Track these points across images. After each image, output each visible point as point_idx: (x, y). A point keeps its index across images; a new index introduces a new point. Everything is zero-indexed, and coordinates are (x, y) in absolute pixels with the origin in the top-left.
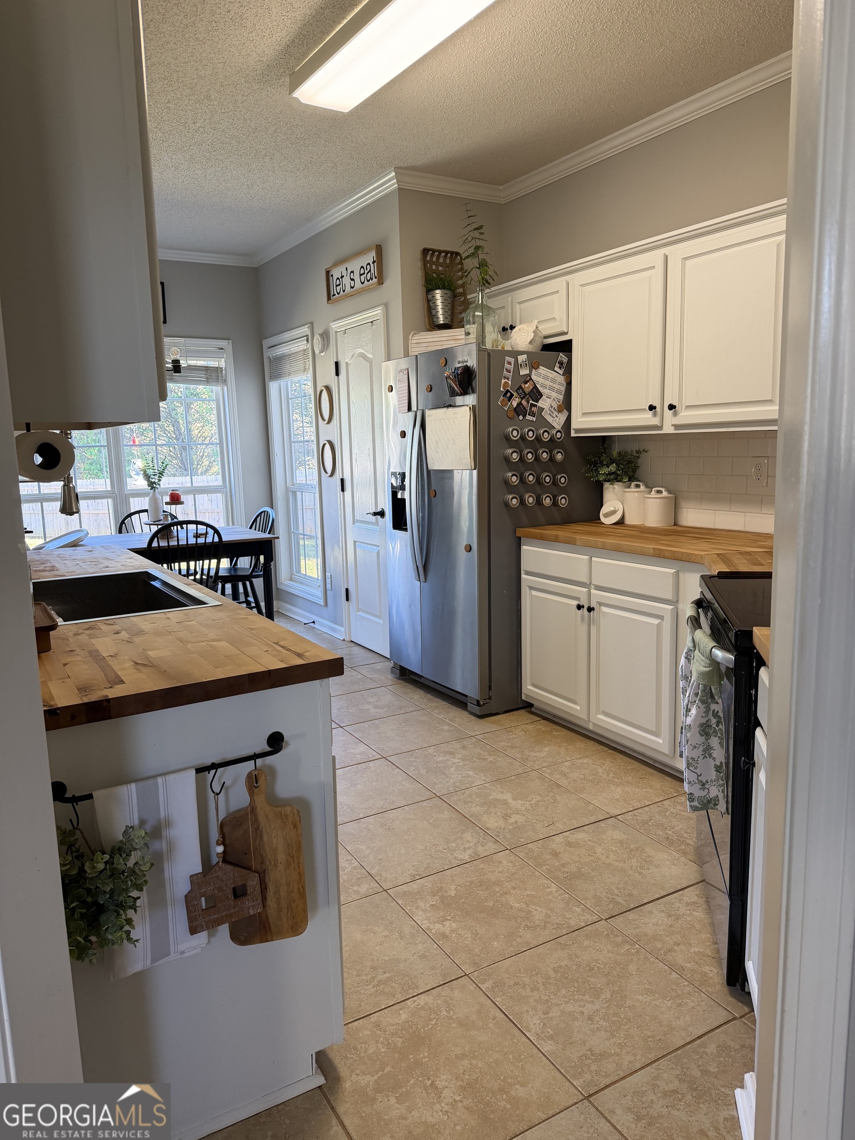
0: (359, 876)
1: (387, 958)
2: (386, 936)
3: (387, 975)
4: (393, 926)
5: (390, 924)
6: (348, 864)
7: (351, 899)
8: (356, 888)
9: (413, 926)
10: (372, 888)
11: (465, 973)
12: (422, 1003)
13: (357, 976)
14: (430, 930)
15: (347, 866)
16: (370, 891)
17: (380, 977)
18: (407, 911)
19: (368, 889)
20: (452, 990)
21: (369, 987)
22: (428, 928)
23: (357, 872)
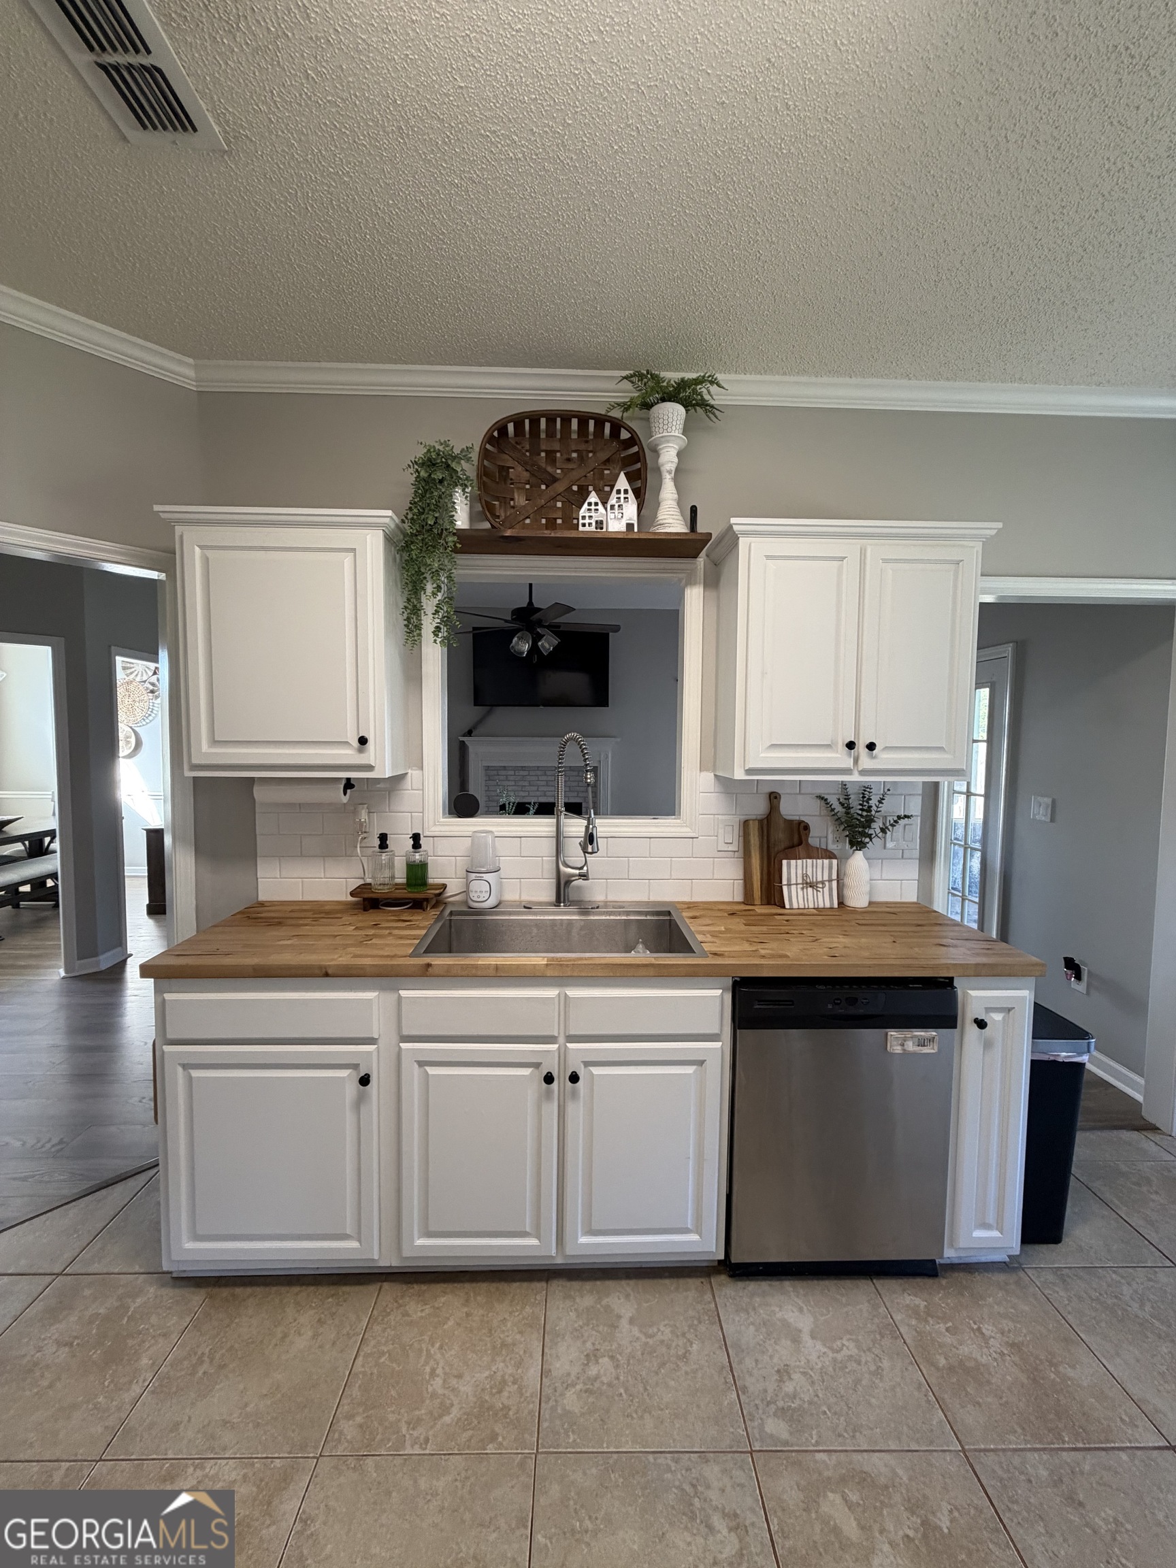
0: (379, 1437)
1: (217, 1387)
2: (246, 1405)
3: (200, 1373)
4: (251, 1425)
5: (258, 1423)
6: (418, 1438)
7: (344, 1401)
8: (359, 1419)
9: (225, 1449)
10: (339, 1440)
11: (104, 1460)
12: (134, 1386)
13: (232, 1347)
14: (196, 1468)
15: (415, 1434)
16: (336, 1436)
17: (205, 1367)
18: (256, 1460)
19: (341, 1433)
20: (106, 1428)
21: (208, 1350)
22: (203, 1468)
23: (389, 1440)
